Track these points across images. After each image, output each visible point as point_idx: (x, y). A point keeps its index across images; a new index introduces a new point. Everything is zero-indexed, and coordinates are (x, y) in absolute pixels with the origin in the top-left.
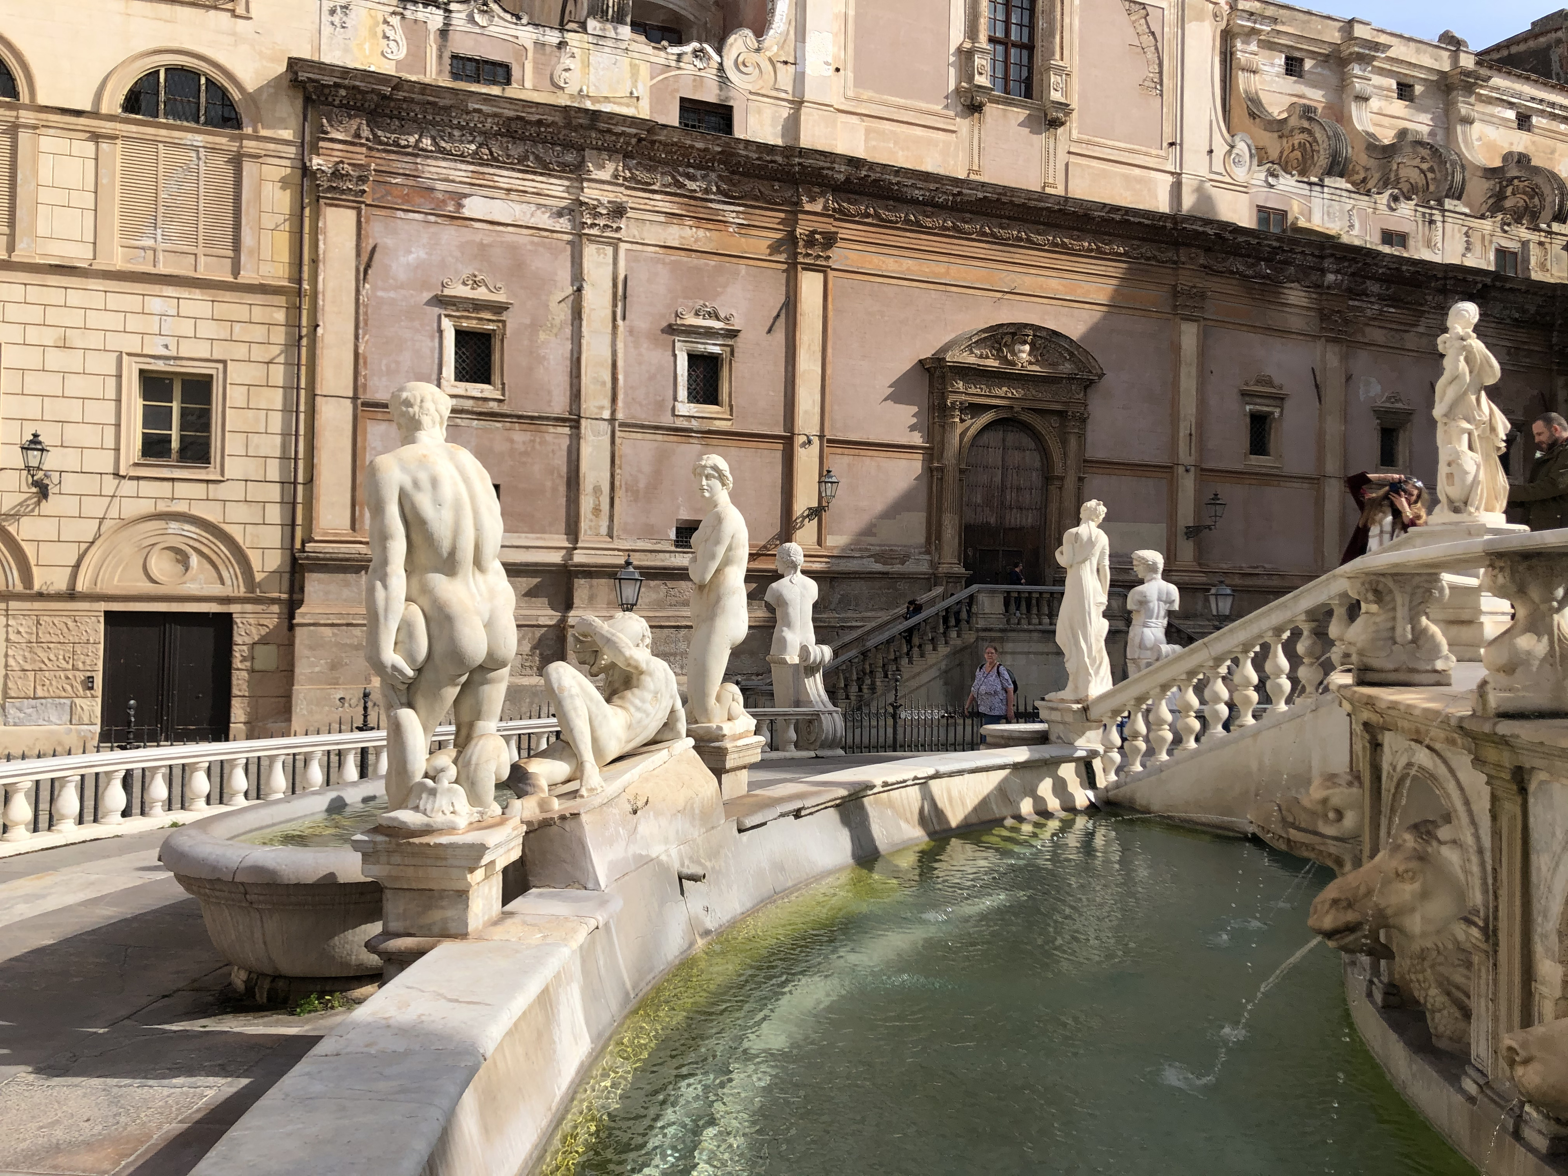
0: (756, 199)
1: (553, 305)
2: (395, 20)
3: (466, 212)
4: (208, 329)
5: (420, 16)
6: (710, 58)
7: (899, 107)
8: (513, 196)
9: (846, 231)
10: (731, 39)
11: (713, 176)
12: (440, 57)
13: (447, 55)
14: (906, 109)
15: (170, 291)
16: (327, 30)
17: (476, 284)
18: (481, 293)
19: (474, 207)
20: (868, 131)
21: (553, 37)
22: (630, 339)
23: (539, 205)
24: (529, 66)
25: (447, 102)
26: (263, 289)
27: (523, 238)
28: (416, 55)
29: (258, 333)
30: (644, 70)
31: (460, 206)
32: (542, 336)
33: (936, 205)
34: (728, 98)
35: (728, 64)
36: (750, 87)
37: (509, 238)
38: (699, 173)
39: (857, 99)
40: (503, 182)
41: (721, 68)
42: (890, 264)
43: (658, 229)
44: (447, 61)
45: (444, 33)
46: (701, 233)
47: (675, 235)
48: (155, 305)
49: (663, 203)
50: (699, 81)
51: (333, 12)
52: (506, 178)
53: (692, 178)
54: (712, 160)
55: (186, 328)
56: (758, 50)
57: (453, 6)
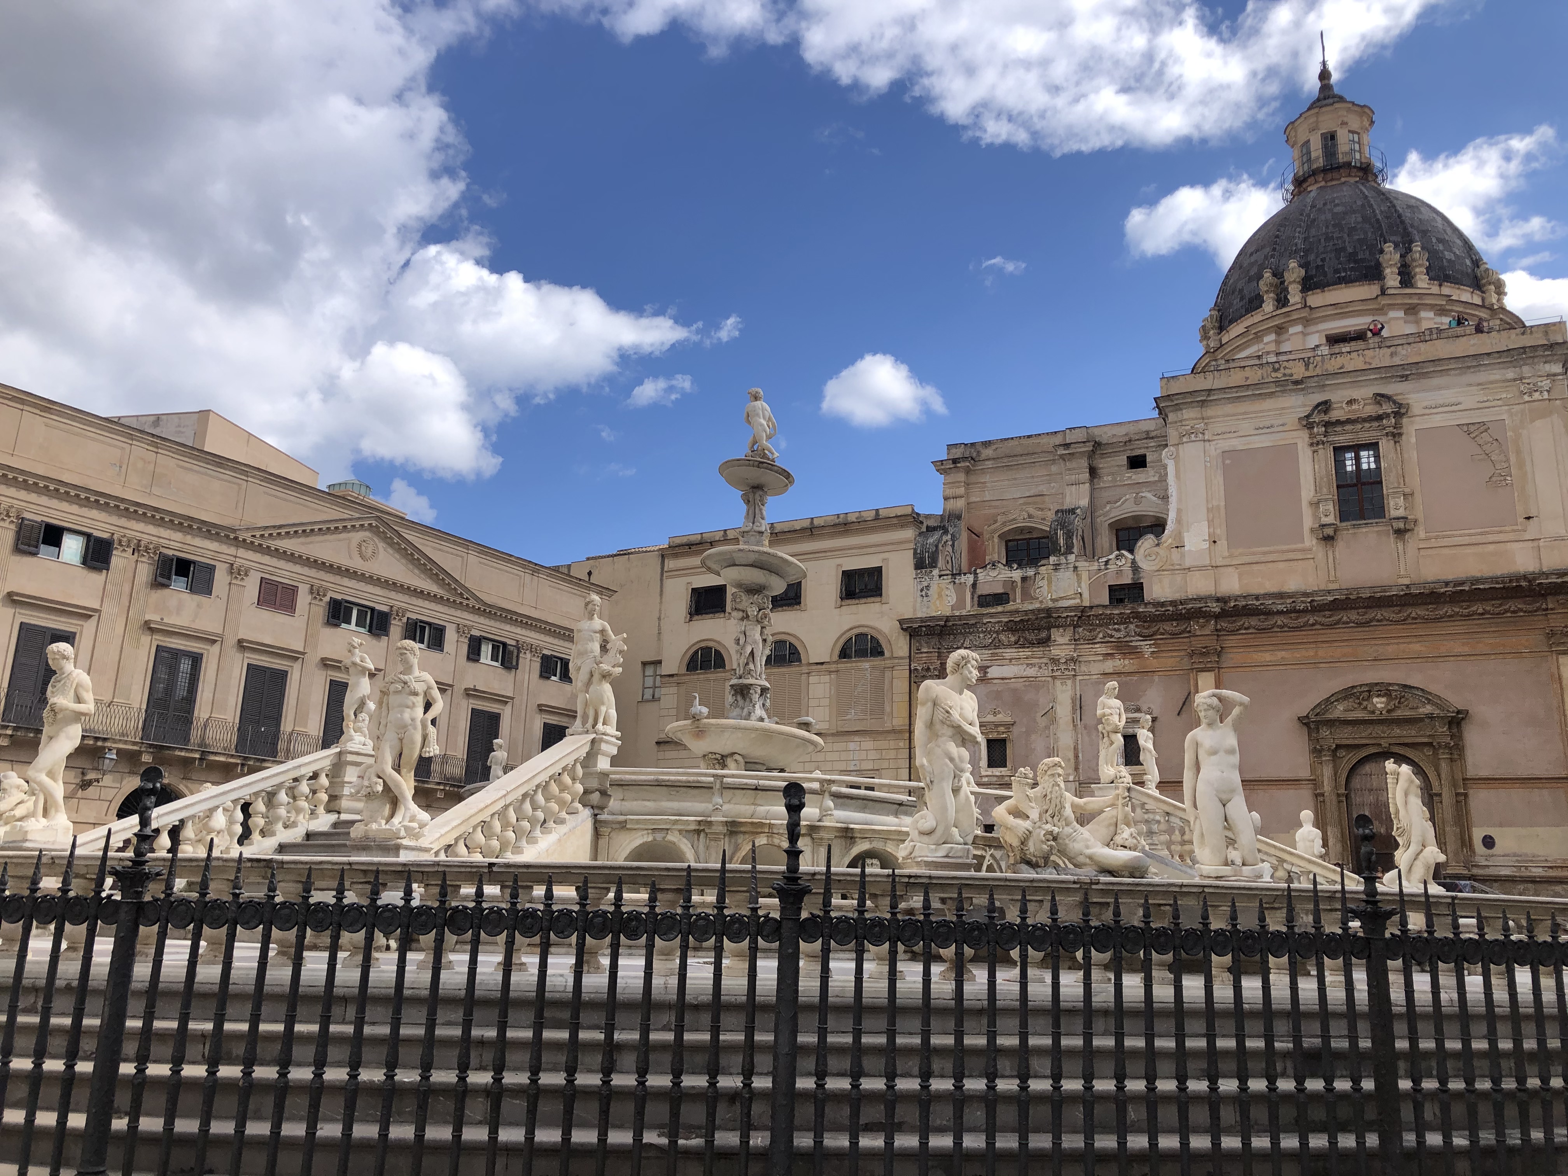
0: (1162, 634)
1: (1039, 719)
2: (951, 586)
3: (989, 676)
4: (873, 755)
5: (963, 580)
6: (1126, 558)
7: (1264, 553)
8: (1014, 662)
9: (1230, 641)
10: (1139, 543)
11: (1132, 627)
12: (972, 598)
13: (976, 596)
14: (1271, 552)
15: (857, 739)
16: (919, 599)
17: (995, 714)
18: (1000, 718)
19: (993, 672)
20: (1240, 576)
21: (1030, 572)
22: (1085, 732)
23: (1028, 665)
24: (1018, 591)
25: (973, 622)
26: (893, 731)
27: (1019, 684)
28: (961, 602)
29: (892, 754)
30: (1085, 576)
31: (986, 673)
32: (1033, 737)
33: (1299, 611)
34: (1139, 578)
35: (1138, 558)
36: (1154, 568)
37: (1012, 686)
38: (1122, 627)
39: (1231, 556)
40: (1007, 656)
41: (1134, 562)
42: (1267, 657)
43: (1097, 665)
44: (976, 599)
45: (974, 585)
46: (1127, 662)
47: (1109, 666)
48: (852, 746)
49: (1101, 649)
50: (1119, 572)
51: (922, 590)
52: (1010, 653)
53: (1118, 630)
54: (1129, 618)
55: (863, 755)
56: (1158, 545)
57: (978, 571)
